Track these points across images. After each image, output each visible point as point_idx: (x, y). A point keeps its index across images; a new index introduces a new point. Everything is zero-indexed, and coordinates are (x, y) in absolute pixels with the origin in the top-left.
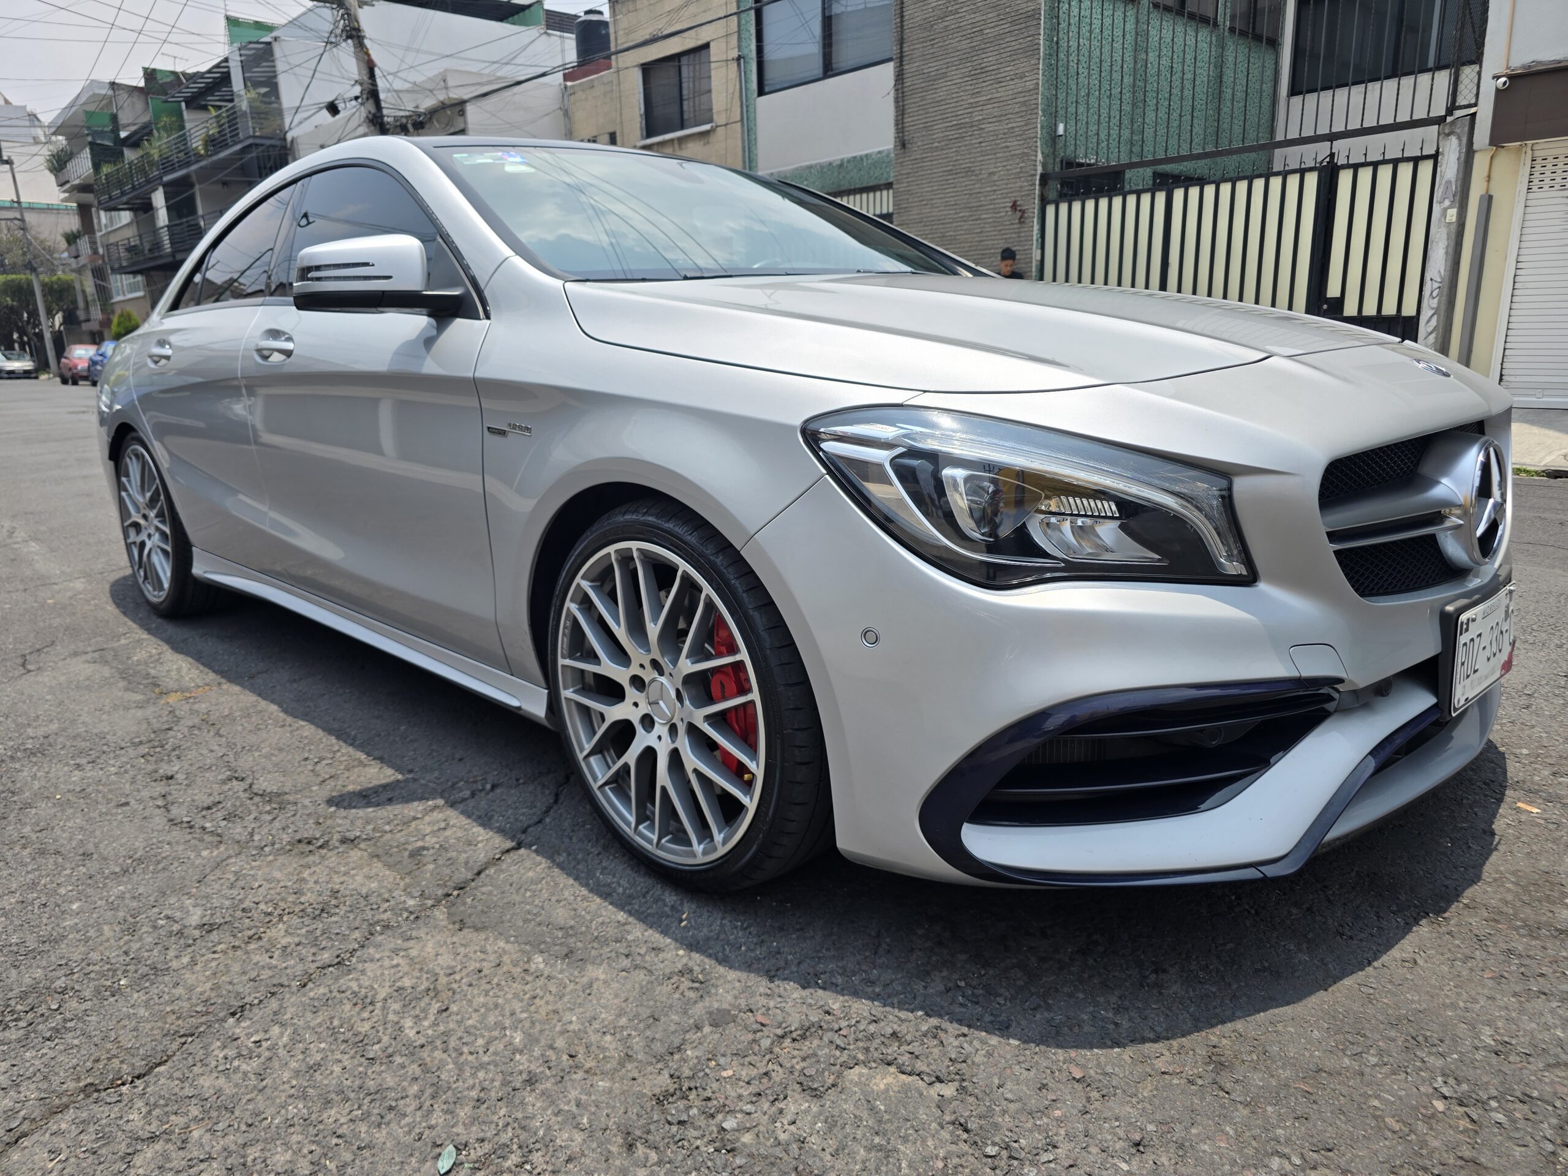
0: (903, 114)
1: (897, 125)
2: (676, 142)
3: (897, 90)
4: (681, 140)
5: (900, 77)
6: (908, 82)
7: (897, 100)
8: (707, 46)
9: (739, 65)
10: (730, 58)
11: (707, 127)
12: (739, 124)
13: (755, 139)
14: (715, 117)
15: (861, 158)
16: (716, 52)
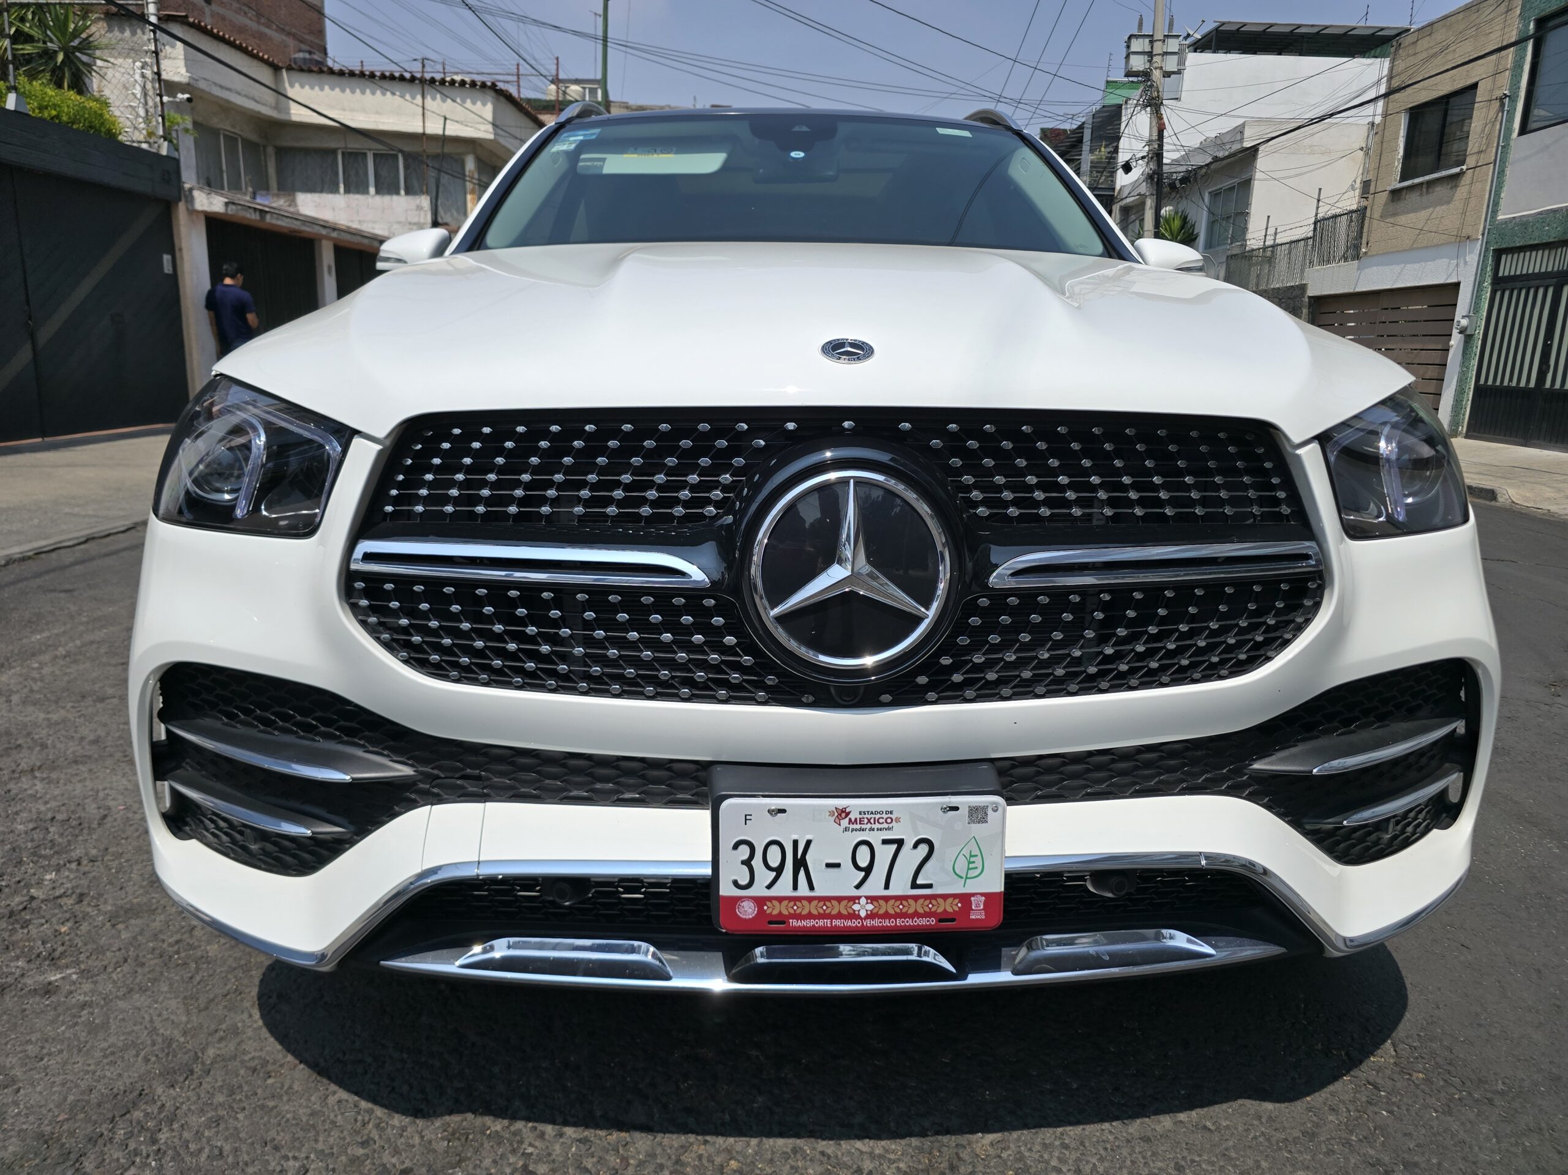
2: (1425, 186)
4: (1430, 183)
8: (1475, 86)
9: (1502, 105)
10: (1494, 97)
11: (1457, 170)
12: (1492, 165)
13: (1505, 181)
14: (1468, 160)
16: (1481, 94)
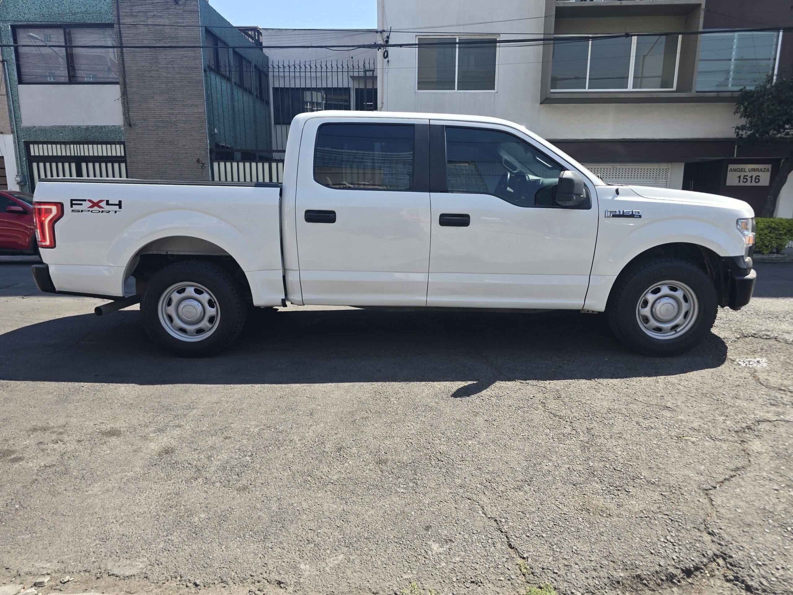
0: (128, 111)
1: (124, 114)
3: (124, 99)
5: (124, 93)
6: (130, 96)
7: (123, 103)
9: (4, 65)
12: (6, 96)
13: (19, 107)
15: (101, 127)
